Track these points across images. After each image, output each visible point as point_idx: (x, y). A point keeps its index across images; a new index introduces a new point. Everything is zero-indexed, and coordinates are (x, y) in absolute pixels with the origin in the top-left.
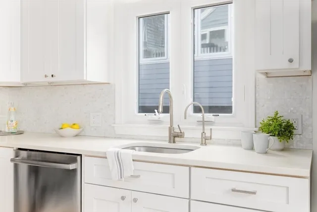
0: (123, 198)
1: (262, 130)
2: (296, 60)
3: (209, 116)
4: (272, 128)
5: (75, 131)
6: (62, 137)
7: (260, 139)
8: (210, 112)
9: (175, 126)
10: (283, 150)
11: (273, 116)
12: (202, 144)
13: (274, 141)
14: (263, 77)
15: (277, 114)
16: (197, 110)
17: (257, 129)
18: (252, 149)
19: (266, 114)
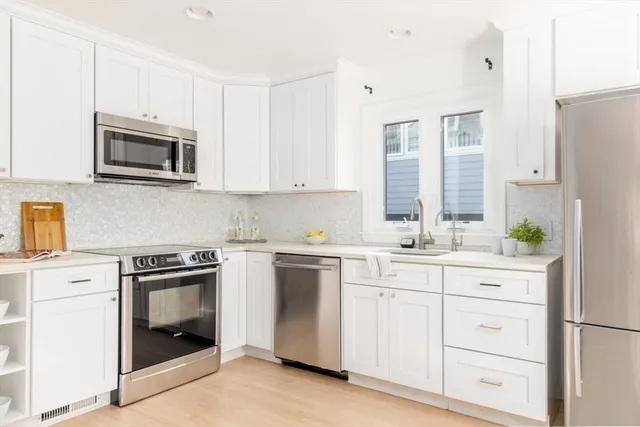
0: (381, 295)
1: (511, 236)
2: (541, 171)
3: (460, 224)
4: (520, 234)
5: (322, 239)
6: (310, 244)
7: (508, 244)
8: (460, 219)
9: (425, 232)
10: (531, 255)
11: (522, 222)
12: (452, 250)
13: (522, 246)
14: (514, 185)
15: (526, 220)
16: (447, 217)
17: (507, 236)
18: (502, 254)
19: (516, 221)
